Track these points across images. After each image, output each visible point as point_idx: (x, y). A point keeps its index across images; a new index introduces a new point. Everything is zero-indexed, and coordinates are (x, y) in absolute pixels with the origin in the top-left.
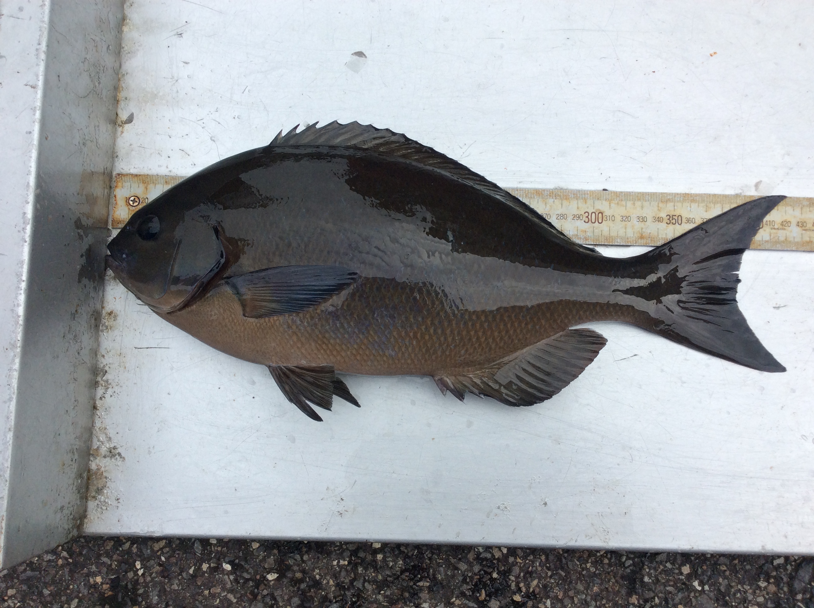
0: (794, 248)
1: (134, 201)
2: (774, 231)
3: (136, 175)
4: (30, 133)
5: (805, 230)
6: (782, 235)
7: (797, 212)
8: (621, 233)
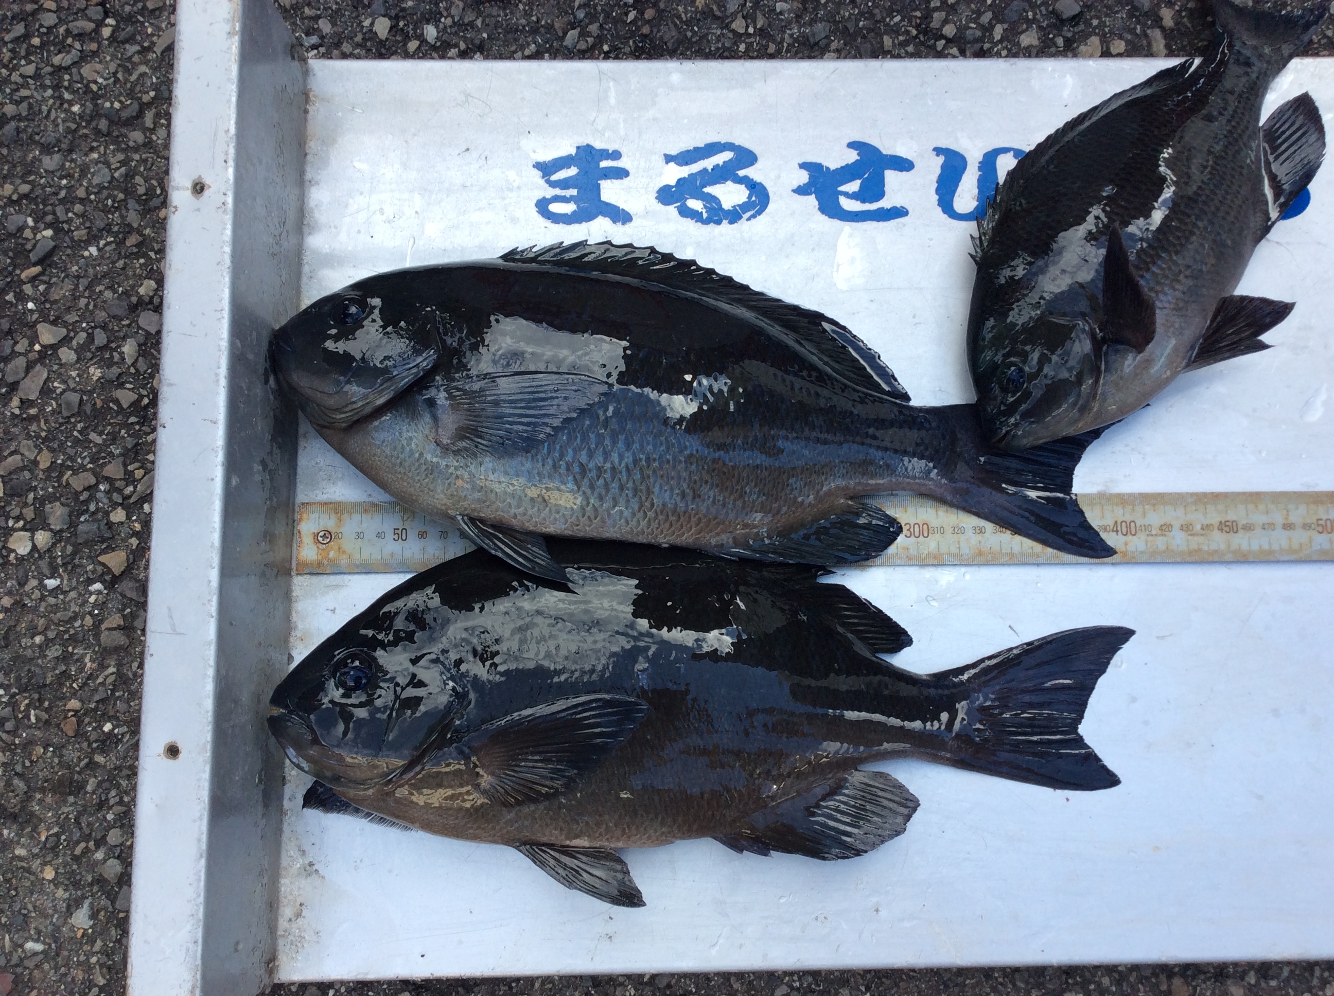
0: (1179, 560)
1: (324, 536)
2: (1150, 538)
3: (326, 504)
5: (1191, 535)
6: (1161, 543)
7: (1180, 512)
8: (954, 550)
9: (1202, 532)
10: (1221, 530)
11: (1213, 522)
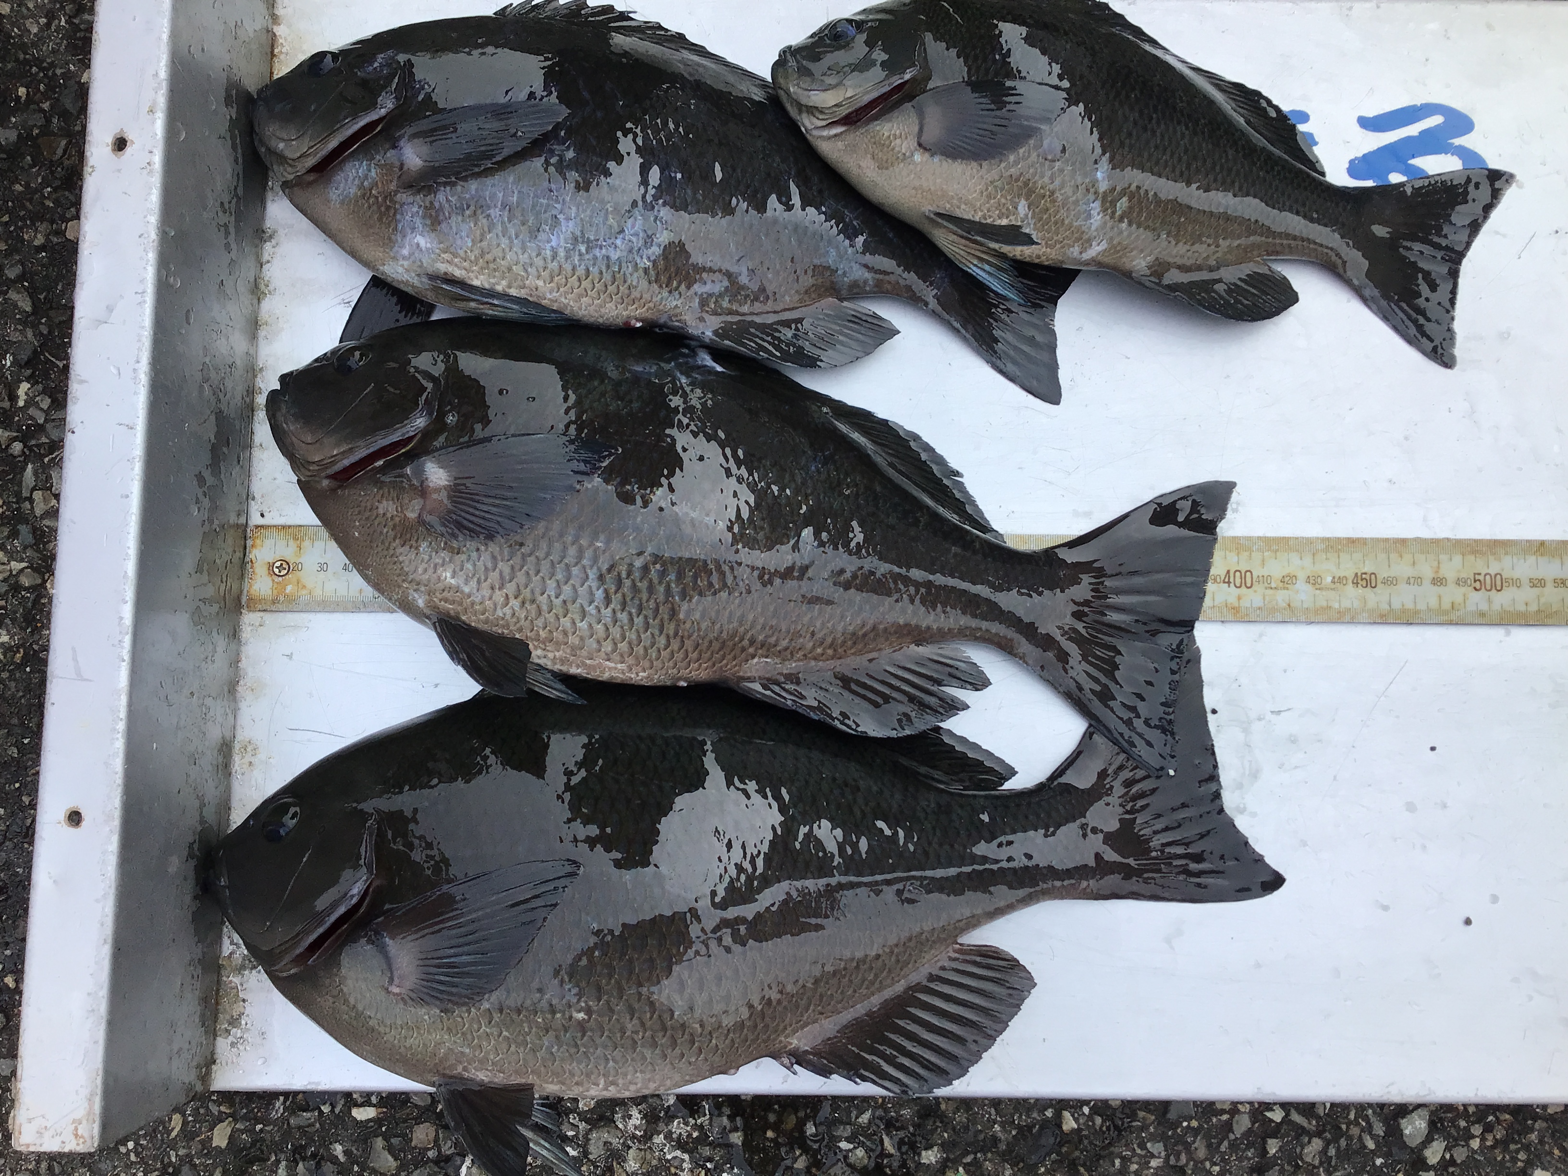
1: (280, 568)
2: (1269, 592)
3: (284, 527)
4: (127, 496)
5: (1319, 589)
6: (1281, 597)
7: (1308, 561)
9: (1333, 586)
10: (1356, 584)
11: (1346, 574)
